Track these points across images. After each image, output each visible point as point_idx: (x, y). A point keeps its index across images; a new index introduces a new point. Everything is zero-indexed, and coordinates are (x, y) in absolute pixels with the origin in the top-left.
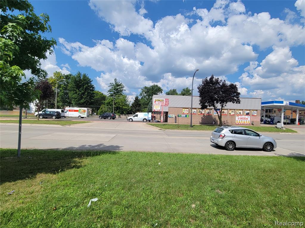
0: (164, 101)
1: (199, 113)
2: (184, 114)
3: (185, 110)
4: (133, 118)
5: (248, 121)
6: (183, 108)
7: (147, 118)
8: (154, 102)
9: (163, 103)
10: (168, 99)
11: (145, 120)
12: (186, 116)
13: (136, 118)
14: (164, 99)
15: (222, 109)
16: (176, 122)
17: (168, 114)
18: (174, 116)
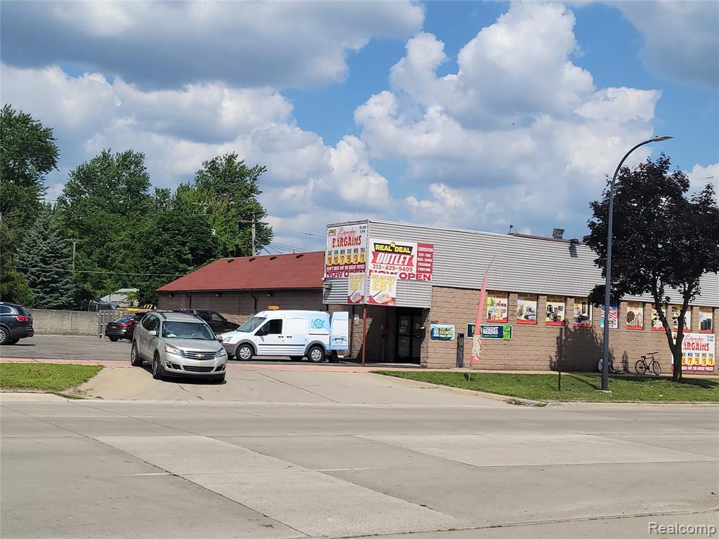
0: (414, 252)
2: (490, 319)
3: (497, 300)
4: (257, 340)
6: (489, 292)
7: (325, 341)
8: (371, 257)
9: (410, 264)
10: (431, 246)
11: (316, 354)
12: (500, 329)
13: (271, 338)
14: (415, 245)
17: (429, 319)
18: (453, 334)
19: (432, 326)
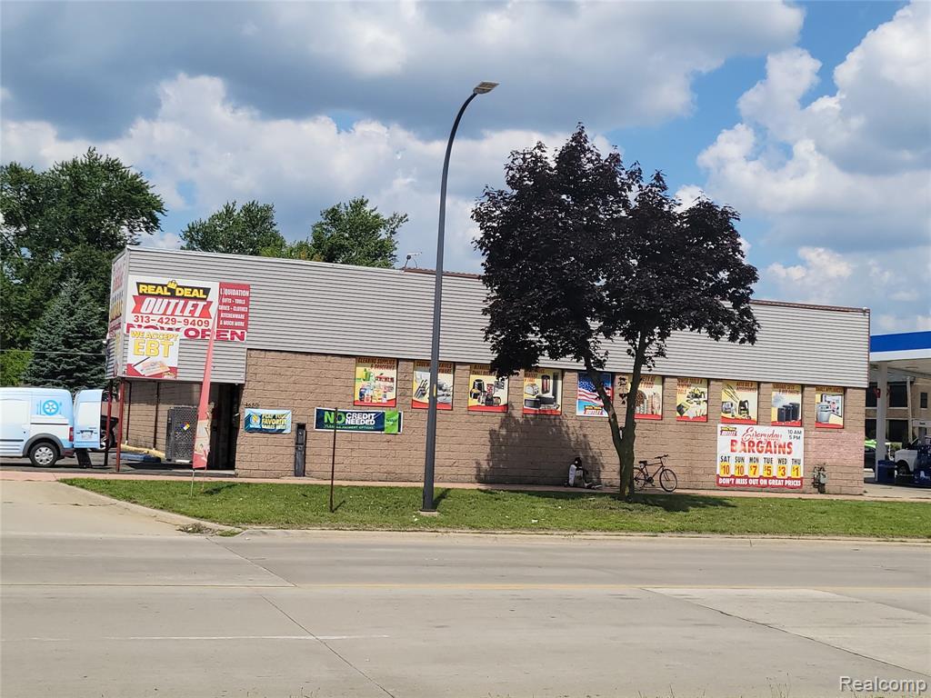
0: (213, 296)
1: (473, 402)
2: (362, 402)
3: (376, 372)
5: (790, 462)
6: (361, 359)
7: (62, 435)
8: (131, 304)
9: (205, 313)
10: (247, 288)
11: (44, 454)
12: (380, 419)
14: (214, 286)
15: (637, 378)
16: (300, 471)
17: (244, 400)
18: (287, 424)
19: (248, 412)
